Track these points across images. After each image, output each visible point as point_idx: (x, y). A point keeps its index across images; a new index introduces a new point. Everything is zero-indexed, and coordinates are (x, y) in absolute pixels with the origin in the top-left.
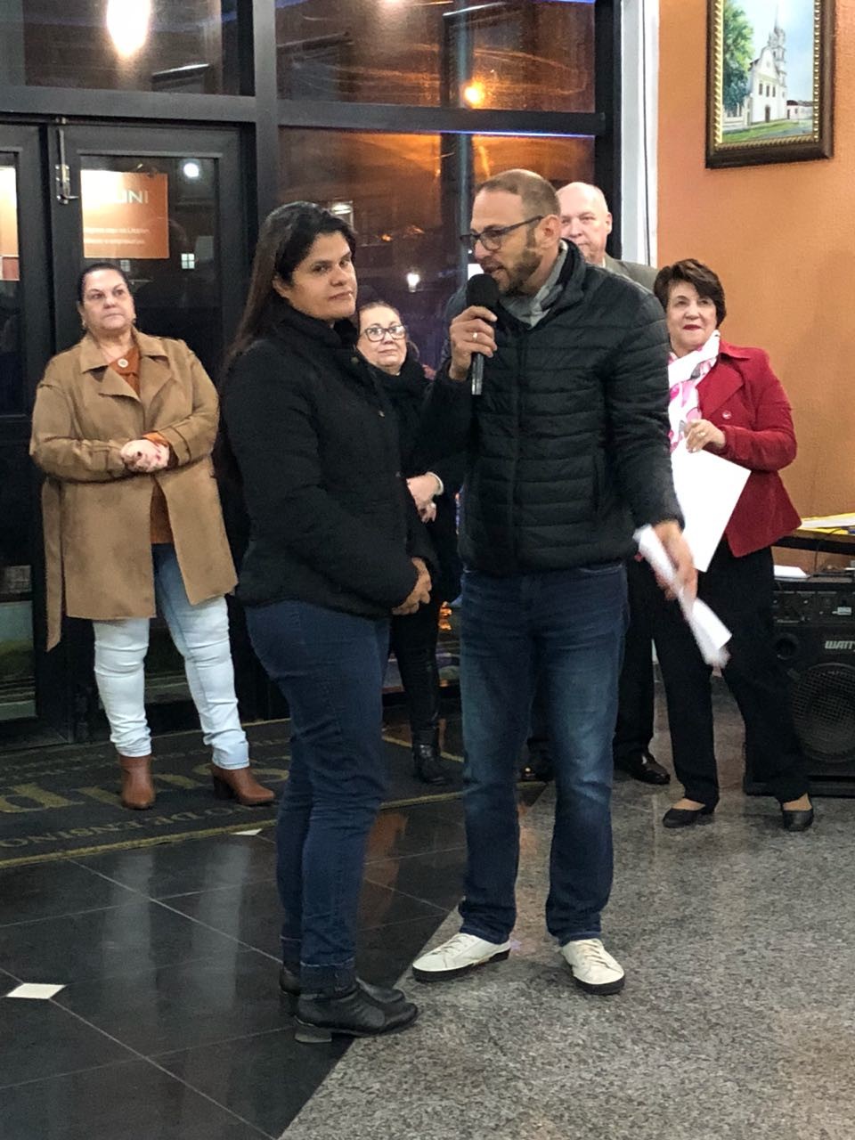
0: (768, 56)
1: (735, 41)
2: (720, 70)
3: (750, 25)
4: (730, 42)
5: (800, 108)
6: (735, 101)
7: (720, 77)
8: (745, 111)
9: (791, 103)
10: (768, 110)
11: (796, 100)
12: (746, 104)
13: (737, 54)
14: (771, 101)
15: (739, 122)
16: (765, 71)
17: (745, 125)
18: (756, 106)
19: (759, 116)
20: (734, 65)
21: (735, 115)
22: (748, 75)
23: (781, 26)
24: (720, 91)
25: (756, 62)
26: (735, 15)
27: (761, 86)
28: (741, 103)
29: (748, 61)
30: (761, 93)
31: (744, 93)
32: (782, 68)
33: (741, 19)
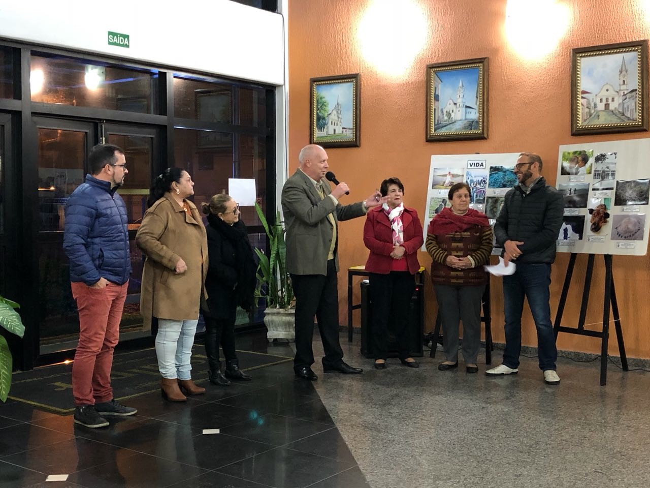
0: (335, 112)
1: (321, 107)
2: (315, 116)
3: (327, 102)
4: (319, 107)
5: (347, 130)
6: (321, 127)
7: (315, 118)
8: (325, 130)
9: (343, 128)
10: (335, 130)
11: (346, 127)
12: (326, 127)
13: (322, 111)
14: (335, 127)
15: (323, 133)
16: (334, 117)
17: (326, 135)
18: (330, 129)
19: (331, 132)
20: (320, 114)
21: (321, 131)
22: (327, 118)
23: (340, 102)
24: (315, 123)
25: (330, 114)
26: (321, 98)
27: (332, 122)
28: (324, 128)
29: (326, 114)
30: (332, 124)
31: (325, 124)
32: (340, 116)
33: (324, 100)
